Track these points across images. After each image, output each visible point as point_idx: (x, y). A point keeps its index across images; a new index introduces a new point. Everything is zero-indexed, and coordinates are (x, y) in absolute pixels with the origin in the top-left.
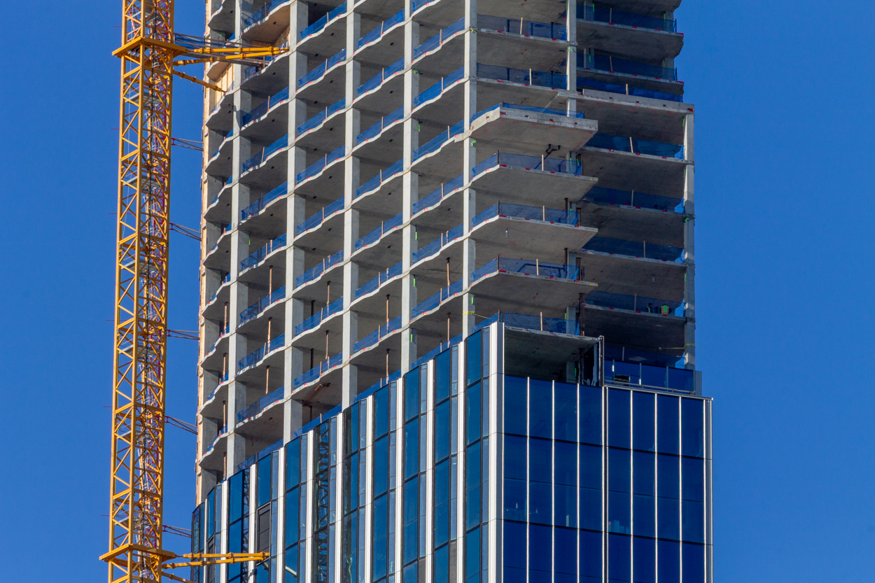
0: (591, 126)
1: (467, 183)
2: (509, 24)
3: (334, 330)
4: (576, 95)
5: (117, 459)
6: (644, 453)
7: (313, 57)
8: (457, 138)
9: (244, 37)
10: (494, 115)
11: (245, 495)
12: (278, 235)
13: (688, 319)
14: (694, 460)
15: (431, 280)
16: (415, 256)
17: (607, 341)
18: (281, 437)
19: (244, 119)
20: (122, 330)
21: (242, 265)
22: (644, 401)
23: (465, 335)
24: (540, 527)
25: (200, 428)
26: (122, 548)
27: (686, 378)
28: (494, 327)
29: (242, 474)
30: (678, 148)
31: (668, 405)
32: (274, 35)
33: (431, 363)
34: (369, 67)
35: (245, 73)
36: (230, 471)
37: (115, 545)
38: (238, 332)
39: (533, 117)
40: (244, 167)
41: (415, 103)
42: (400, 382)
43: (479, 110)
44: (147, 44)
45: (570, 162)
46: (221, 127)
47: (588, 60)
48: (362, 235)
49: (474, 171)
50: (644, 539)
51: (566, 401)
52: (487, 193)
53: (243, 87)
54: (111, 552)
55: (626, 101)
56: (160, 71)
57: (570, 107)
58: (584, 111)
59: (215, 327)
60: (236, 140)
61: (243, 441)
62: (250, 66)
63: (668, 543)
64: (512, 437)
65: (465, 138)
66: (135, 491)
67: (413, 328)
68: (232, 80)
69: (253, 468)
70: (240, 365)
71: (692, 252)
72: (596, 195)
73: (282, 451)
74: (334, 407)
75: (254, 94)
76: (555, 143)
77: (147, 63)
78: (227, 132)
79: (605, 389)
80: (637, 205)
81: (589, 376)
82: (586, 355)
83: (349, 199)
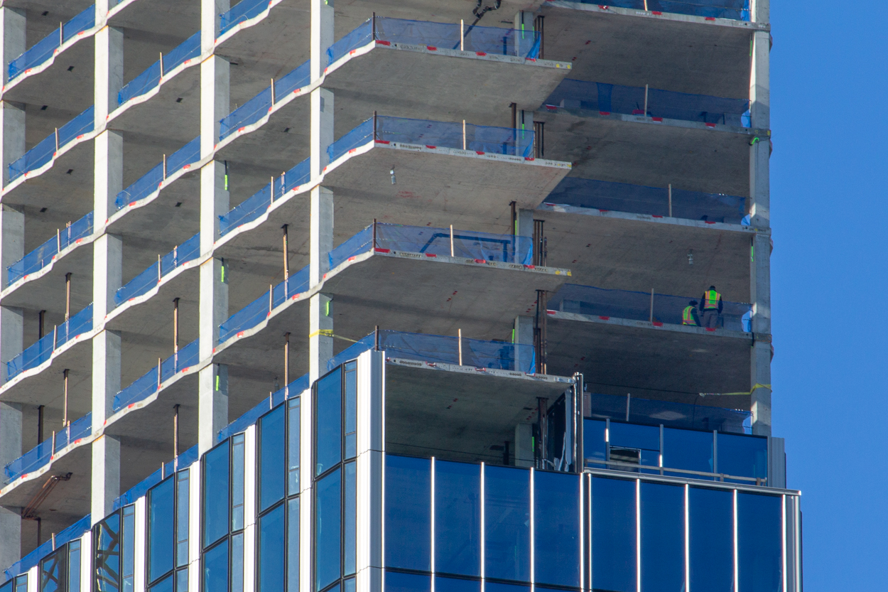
1: (316, 78)
3: (77, 368)
13: (760, 336)
15: (257, 269)
16: (225, 222)
17: (592, 382)
22: (663, 500)
23: (314, 375)
27: (754, 452)
33: (251, 432)
42: (195, 469)
45: (522, 34)
49: (330, 54)
51: (507, 502)
52: (358, 96)
67: (219, 363)
71: (766, 204)
79: (585, 477)
80: (656, 114)
81: (557, 451)
82: (555, 410)
83: (103, 111)
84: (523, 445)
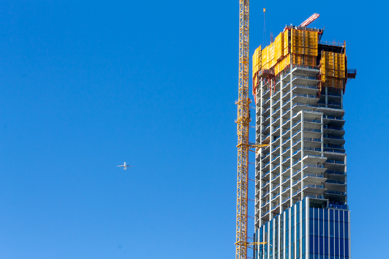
0: (326, 158)
1: (302, 170)
2: (311, 139)
3: (278, 199)
4: (323, 152)
5: (238, 225)
6: (337, 221)
7: (275, 146)
8: (300, 161)
9: (262, 143)
10: (307, 157)
11: (262, 231)
12: (268, 181)
13: (346, 195)
14: (347, 223)
15: (296, 189)
16: (293, 184)
17: (329, 200)
18: (269, 220)
19: (262, 158)
20: (238, 200)
21: (262, 187)
22: (336, 211)
23: (302, 199)
24: (316, 236)
25: (255, 218)
26: (239, 242)
27: (345, 207)
28: (307, 198)
29: (262, 227)
30: (343, 163)
31: (341, 212)
32: (268, 142)
33: (296, 205)
34: (285, 148)
35: (262, 149)
36: (260, 226)
37: (237, 241)
38: (261, 199)
39: (314, 157)
40: (262, 168)
41: (293, 155)
42: (290, 209)
43: (304, 156)
44: (242, 144)
45: (322, 165)
46: (258, 160)
47: (327, 145)
48: (283, 180)
49: (303, 168)
50: (337, 238)
51: (321, 212)
52: (306, 172)
53: (262, 152)
54: (237, 243)
55: (333, 153)
56: (245, 150)
57: (322, 155)
58: (325, 155)
59: (257, 198)
60: (261, 162)
61: (262, 220)
62: (263, 148)
63: (342, 239)
64: (311, 219)
65: (301, 161)
66: (241, 231)
67: (293, 198)
68: (260, 151)
69: (264, 226)
70: (262, 206)
71: (346, 182)
72: (327, 172)
73: (269, 223)
74: (279, 214)
75: (264, 154)
76: (319, 162)
77: (243, 148)
78: (259, 161)
79: (329, 210)
80: (336, 174)
81: (326, 207)
82: (325, 202)
83: (281, 174)
84: (323, 206)
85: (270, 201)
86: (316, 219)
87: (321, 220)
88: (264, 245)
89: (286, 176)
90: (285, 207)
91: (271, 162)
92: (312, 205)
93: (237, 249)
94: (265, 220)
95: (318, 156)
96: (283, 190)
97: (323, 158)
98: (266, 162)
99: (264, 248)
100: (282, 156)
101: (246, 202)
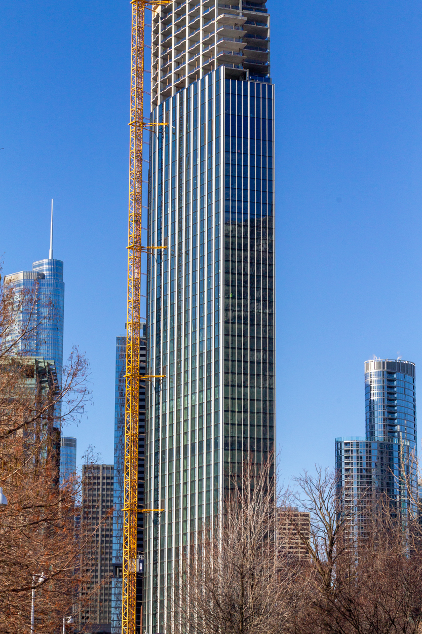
0: (245, 19)
1: (216, 33)
3: (184, 69)
4: (242, 11)
5: (132, 101)
6: (258, 97)
7: (178, 3)
8: (213, 22)
10: (222, 16)
11: (163, 109)
12: (170, 46)
13: (269, 66)
14: (270, 99)
15: (207, 57)
16: (203, 51)
17: (250, 71)
18: (171, 95)
19: (162, 19)
20: (133, 70)
21: (161, 54)
22: (258, 85)
23: (215, 69)
24: (233, 115)
25: (152, 94)
26: (133, 122)
27: (268, 80)
28: (222, 67)
29: (162, 104)
30: (266, 25)
31: (264, 86)
33: (207, 76)
34: (192, 5)
35: (162, 8)
36: (159, 104)
37: (132, 121)
38: (161, 70)
39: (231, 16)
40: (162, 30)
41: (203, 14)
42: (200, 81)
43: (219, 15)
45: (240, 28)
46: (156, 21)
47: (245, 3)
48: (190, 46)
49: (217, 30)
50: (258, 118)
51: (239, 85)
52: (220, 35)
53: (161, 11)
54: (131, 123)
55: (254, 13)
56: (142, 7)
57: (240, 14)
58: (244, 15)
59: (155, 69)
60: (160, 24)
61: (162, 96)
62: (163, 6)
63: (264, 119)
64: (227, 94)
65: (215, 22)
66: (136, 108)
67: (203, 68)
68: (159, 9)
69: (165, 103)
70: (161, 78)
71: (269, 49)
72: (246, 36)
73: (171, 99)
74: (184, 87)
75: (164, 13)
76: (237, 23)
77: (138, 5)
78: (158, 22)
79: (249, 82)
80: (257, 38)
81: (245, 79)
82: (244, 74)
83: (187, 37)
84: (241, 78)
85: (173, 71)
86: (233, 94)
87: (239, 95)
88: (164, 127)
89: (193, 41)
90: (193, 79)
91: (173, 23)
92: (228, 76)
93: (131, 131)
94: (166, 95)
95: (236, 15)
96: (190, 58)
97: (241, 18)
98: (167, 23)
99: (164, 130)
100: (188, 15)
101: (142, 73)
